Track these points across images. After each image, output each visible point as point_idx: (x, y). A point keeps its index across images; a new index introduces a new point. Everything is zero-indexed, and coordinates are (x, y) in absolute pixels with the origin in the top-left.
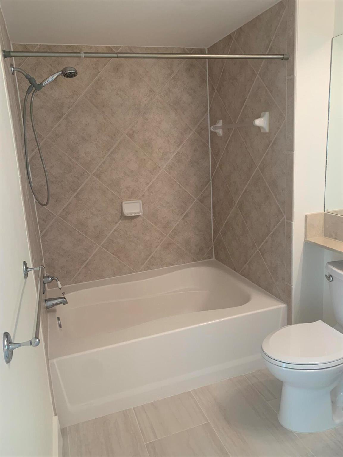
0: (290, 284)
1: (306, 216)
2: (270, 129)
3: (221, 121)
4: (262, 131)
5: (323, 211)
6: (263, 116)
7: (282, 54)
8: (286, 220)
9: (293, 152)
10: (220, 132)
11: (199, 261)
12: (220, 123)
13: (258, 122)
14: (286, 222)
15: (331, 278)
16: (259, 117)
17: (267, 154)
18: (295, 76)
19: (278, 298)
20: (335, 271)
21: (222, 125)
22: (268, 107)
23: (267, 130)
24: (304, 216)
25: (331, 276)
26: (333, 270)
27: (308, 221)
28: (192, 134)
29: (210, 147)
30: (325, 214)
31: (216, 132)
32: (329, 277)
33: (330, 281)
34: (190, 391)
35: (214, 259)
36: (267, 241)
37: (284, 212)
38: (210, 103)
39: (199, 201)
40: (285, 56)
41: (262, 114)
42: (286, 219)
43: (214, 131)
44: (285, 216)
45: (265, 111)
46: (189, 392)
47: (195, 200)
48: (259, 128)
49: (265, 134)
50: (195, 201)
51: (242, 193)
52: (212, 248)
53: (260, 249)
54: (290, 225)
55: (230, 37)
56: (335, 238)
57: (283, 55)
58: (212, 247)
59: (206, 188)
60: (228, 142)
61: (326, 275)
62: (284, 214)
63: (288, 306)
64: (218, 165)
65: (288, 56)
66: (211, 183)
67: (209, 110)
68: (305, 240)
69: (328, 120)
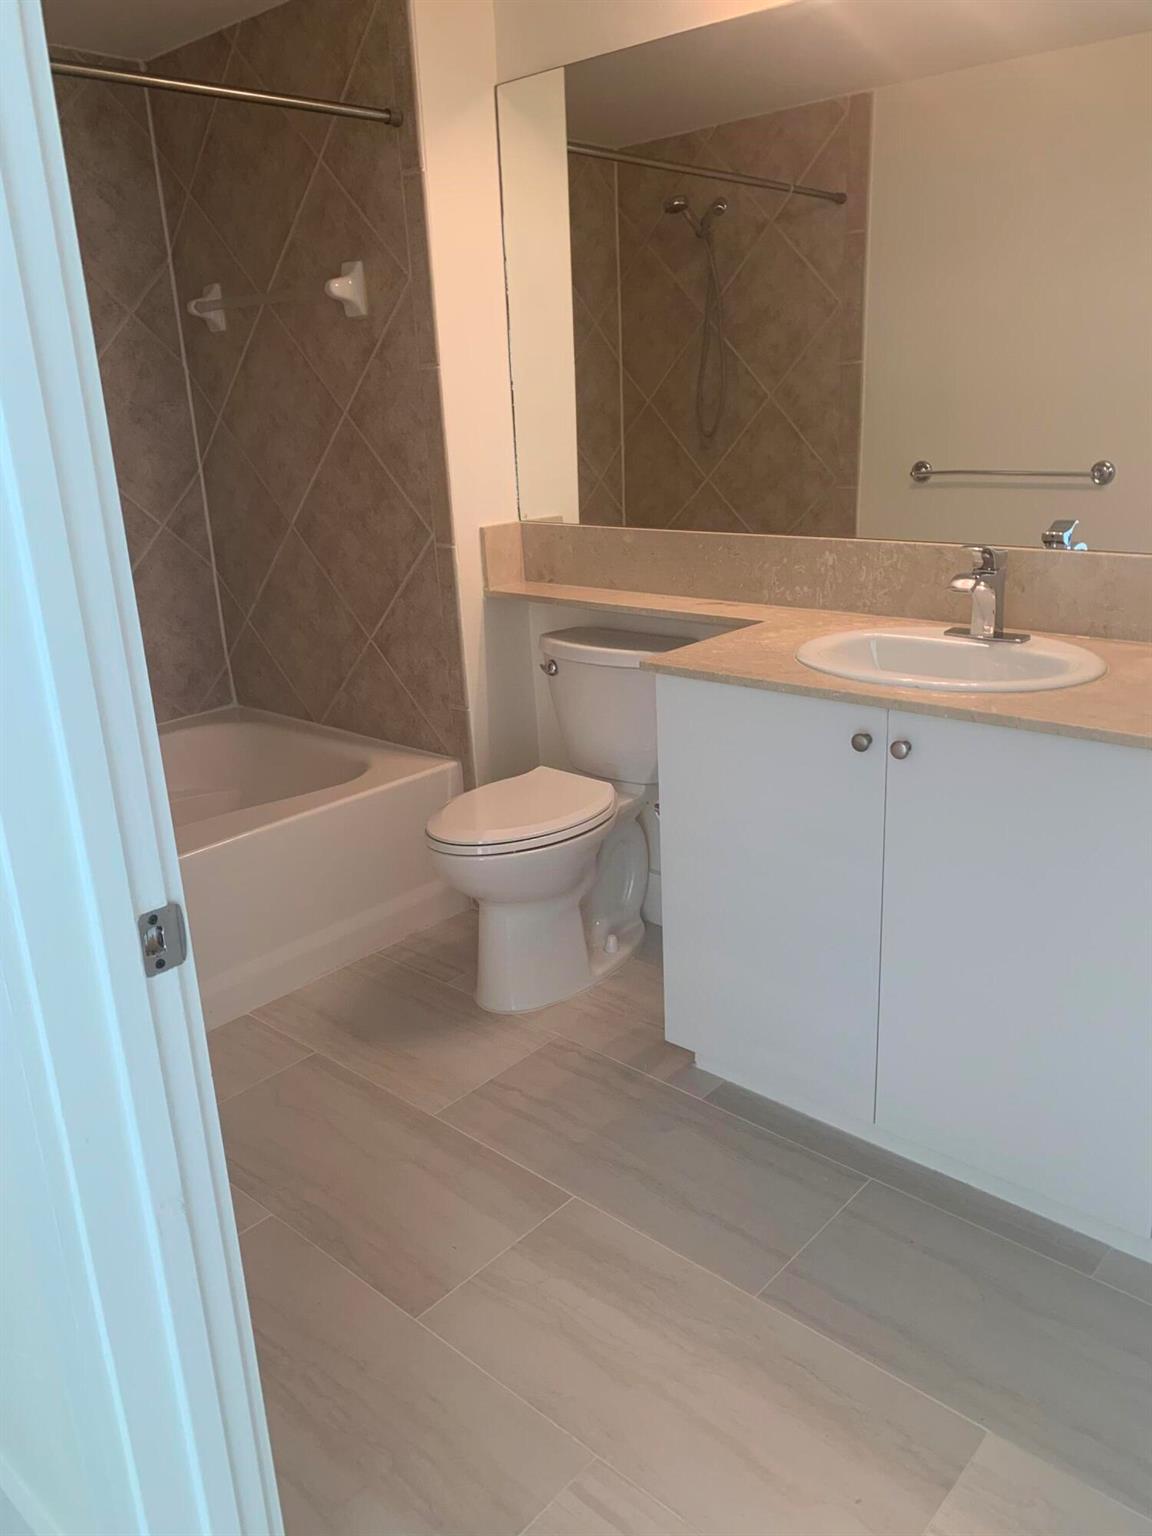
0: (464, 705)
1: (482, 530)
2: (371, 308)
3: (217, 287)
4: (349, 313)
5: (517, 520)
6: (346, 274)
7: (383, 108)
8: (437, 545)
9: (438, 365)
10: (218, 319)
11: (192, 713)
12: (215, 292)
13: (339, 287)
14: (438, 549)
15: (554, 668)
16: (337, 275)
17: (368, 376)
18: (424, 170)
19: (438, 750)
20: (561, 647)
21: (219, 297)
22: (357, 247)
23: (363, 311)
24: (478, 530)
25: (553, 662)
26: (555, 645)
27: (487, 544)
28: (128, 325)
29: (185, 364)
30: (522, 525)
31: (203, 321)
32: (550, 667)
33: (552, 675)
34: (247, 1013)
35: (235, 704)
36: (393, 611)
37: (430, 524)
38: (172, 233)
39: (170, 531)
40: (393, 116)
41: (345, 266)
42: (437, 541)
43: (199, 314)
44: (433, 536)
45: (353, 259)
46: (247, 1017)
47: (159, 526)
48: (339, 304)
49: (359, 320)
50: (161, 528)
51: (308, 491)
52: (226, 673)
53: (376, 639)
54: (448, 555)
55: (220, 39)
56: (551, 581)
57: (387, 111)
58: (227, 669)
59: (187, 490)
60: (245, 349)
61: (542, 666)
62: (429, 529)
63: (463, 765)
64: (219, 419)
65: (400, 117)
66: (202, 475)
67: (170, 252)
68: (485, 591)
69: (507, 289)
